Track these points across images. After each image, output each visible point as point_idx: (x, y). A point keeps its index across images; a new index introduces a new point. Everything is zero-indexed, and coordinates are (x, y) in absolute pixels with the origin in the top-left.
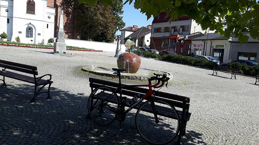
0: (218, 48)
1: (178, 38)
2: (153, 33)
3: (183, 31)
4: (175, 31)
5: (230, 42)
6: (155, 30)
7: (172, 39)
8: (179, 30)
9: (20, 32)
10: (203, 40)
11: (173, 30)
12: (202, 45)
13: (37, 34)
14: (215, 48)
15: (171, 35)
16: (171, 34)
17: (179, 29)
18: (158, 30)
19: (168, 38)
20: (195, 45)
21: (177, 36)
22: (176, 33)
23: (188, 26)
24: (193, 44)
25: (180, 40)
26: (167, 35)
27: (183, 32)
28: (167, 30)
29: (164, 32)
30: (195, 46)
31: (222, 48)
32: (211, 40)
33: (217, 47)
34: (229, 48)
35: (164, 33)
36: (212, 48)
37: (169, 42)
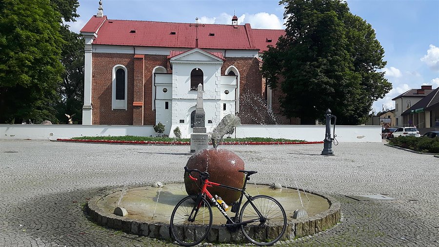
9: (182, 121)
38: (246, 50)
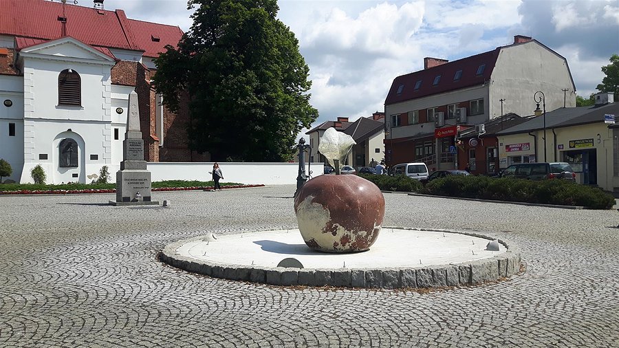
0: (577, 148)
1: (460, 133)
2: (389, 129)
3: (468, 114)
4: (446, 118)
5: (610, 126)
6: (395, 121)
7: (442, 138)
8: (459, 114)
9: (43, 157)
10: (530, 132)
11: (441, 115)
12: (529, 144)
13: (88, 157)
14: (567, 148)
15: (438, 129)
16: (437, 127)
17: (457, 111)
18: (402, 120)
19: (430, 138)
20: (507, 147)
21: (454, 128)
22: (451, 122)
23: (481, 101)
24: (501, 144)
25: (466, 139)
26: (428, 128)
27: (470, 118)
28: (424, 116)
29: (417, 123)
30: (509, 150)
31: (590, 147)
32: (553, 128)
33: (574, 147)
34: (610, 144)
35: (419, 125)
36: (558, 151)
37: (433, 147)
38: (123, 49)
